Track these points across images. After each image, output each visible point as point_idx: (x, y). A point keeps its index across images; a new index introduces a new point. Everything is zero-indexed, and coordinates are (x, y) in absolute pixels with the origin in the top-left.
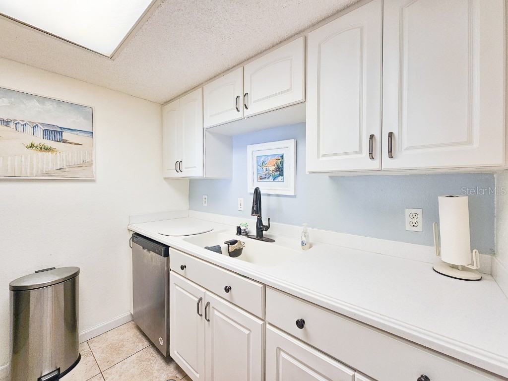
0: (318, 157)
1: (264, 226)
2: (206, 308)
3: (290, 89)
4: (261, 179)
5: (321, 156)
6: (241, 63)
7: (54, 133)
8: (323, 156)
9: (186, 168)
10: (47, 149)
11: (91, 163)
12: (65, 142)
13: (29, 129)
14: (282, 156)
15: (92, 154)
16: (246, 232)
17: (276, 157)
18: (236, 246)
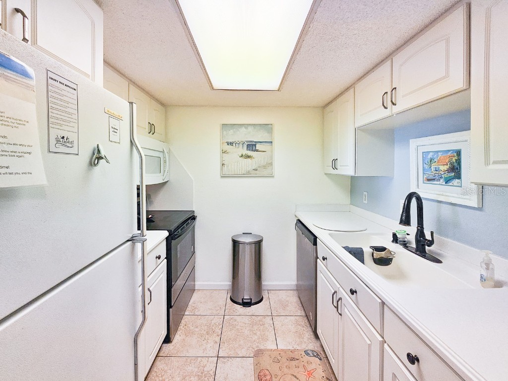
0: (487, 163)
1: (427, 240)
2: (338, 302)
3: (447, 76)
4: (429, 180)
5: (491, 162)
6: (389, 56)
7: (252, 146)
8: (495, 162)
9: (340, 166)
10: (249, 157)
11: (271, 164)
12: (257, 151)
13: (241, 145)
14: (459, 153)
15: (272, 157)
16: (404, 241)
17: (450, 153)
18: (383, 254)
